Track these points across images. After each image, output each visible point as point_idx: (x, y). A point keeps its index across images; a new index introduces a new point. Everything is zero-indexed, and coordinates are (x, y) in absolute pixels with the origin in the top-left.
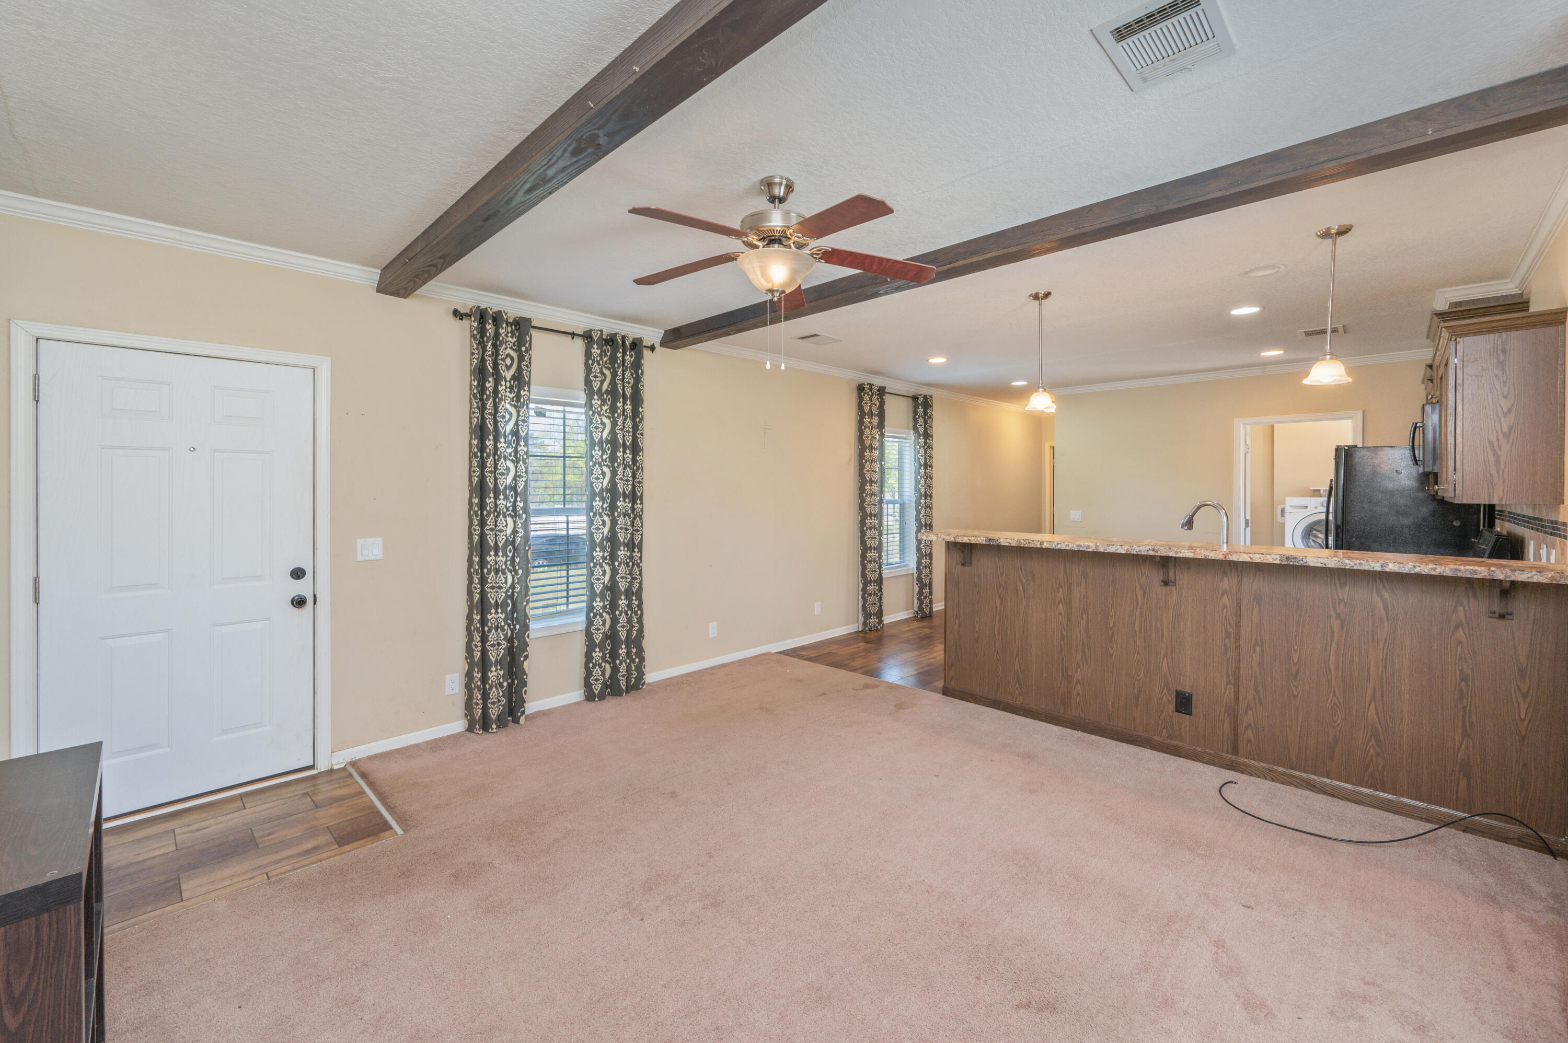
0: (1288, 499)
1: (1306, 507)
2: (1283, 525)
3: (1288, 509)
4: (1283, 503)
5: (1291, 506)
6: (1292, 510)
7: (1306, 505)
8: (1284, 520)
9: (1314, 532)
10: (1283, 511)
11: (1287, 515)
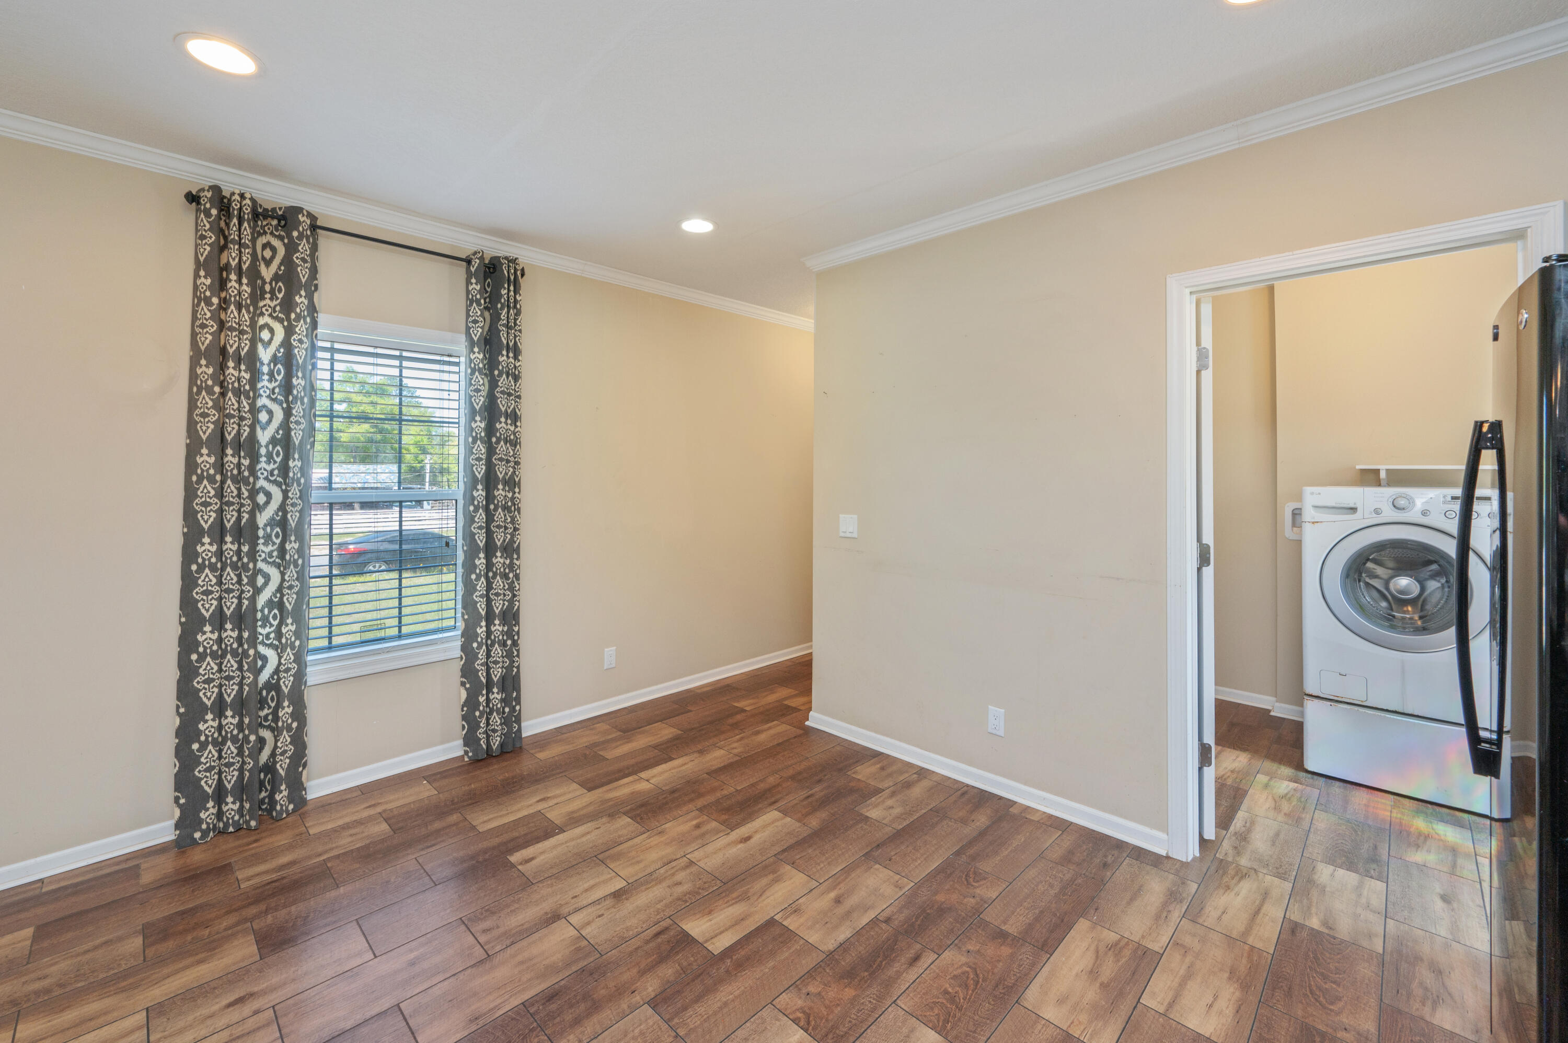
0: (1308, 490)
1: (1353, 510)
2: (1299, 543)
3: (1309, 514)
4: (1299, 497)
5: (1316, 507)
6: (1319, 516)
7: (1352, 505)
8: (1301, 534)
9: (1370, 565)
10: (1297, 514)
11: (1307, 528)
